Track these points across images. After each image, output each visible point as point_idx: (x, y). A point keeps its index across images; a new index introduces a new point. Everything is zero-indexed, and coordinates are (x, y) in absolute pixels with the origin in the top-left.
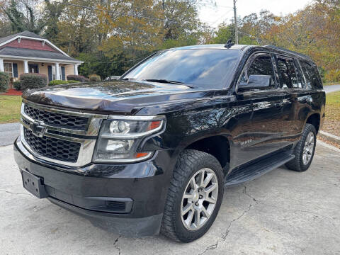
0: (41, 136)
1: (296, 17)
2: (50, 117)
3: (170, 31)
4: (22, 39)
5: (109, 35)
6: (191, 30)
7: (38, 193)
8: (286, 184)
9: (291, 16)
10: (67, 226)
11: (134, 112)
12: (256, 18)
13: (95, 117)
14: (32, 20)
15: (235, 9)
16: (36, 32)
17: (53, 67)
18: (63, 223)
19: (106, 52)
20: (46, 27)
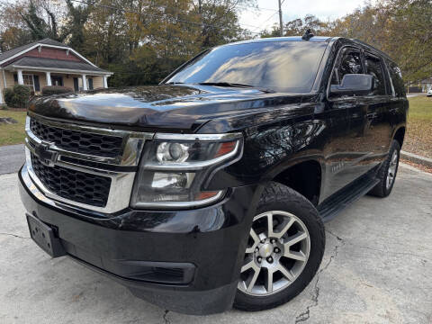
0: (52, 165)
1: (345, 23)
2: (64, 136)
3: (207, 39)
4: (43, 47)
5: (141, 44)
6: (231, 37)
7: (51, 250)
8: (370, 215)
9: (339, 22)
10: (96, 289)
11: (195, 128)
12: (301, 24)
13: (132, 136)
14: (54, 27)
15: (280, 12)
16: (60, 40)
17: (80, 80)
18: (90, 284)
19: (138, 63)
20: (71, 35)
